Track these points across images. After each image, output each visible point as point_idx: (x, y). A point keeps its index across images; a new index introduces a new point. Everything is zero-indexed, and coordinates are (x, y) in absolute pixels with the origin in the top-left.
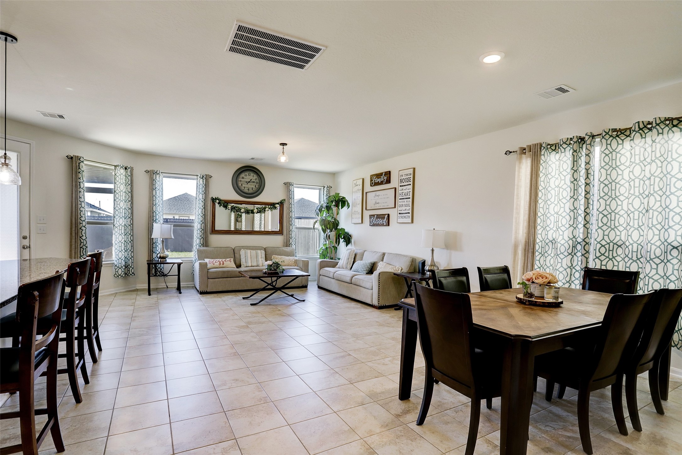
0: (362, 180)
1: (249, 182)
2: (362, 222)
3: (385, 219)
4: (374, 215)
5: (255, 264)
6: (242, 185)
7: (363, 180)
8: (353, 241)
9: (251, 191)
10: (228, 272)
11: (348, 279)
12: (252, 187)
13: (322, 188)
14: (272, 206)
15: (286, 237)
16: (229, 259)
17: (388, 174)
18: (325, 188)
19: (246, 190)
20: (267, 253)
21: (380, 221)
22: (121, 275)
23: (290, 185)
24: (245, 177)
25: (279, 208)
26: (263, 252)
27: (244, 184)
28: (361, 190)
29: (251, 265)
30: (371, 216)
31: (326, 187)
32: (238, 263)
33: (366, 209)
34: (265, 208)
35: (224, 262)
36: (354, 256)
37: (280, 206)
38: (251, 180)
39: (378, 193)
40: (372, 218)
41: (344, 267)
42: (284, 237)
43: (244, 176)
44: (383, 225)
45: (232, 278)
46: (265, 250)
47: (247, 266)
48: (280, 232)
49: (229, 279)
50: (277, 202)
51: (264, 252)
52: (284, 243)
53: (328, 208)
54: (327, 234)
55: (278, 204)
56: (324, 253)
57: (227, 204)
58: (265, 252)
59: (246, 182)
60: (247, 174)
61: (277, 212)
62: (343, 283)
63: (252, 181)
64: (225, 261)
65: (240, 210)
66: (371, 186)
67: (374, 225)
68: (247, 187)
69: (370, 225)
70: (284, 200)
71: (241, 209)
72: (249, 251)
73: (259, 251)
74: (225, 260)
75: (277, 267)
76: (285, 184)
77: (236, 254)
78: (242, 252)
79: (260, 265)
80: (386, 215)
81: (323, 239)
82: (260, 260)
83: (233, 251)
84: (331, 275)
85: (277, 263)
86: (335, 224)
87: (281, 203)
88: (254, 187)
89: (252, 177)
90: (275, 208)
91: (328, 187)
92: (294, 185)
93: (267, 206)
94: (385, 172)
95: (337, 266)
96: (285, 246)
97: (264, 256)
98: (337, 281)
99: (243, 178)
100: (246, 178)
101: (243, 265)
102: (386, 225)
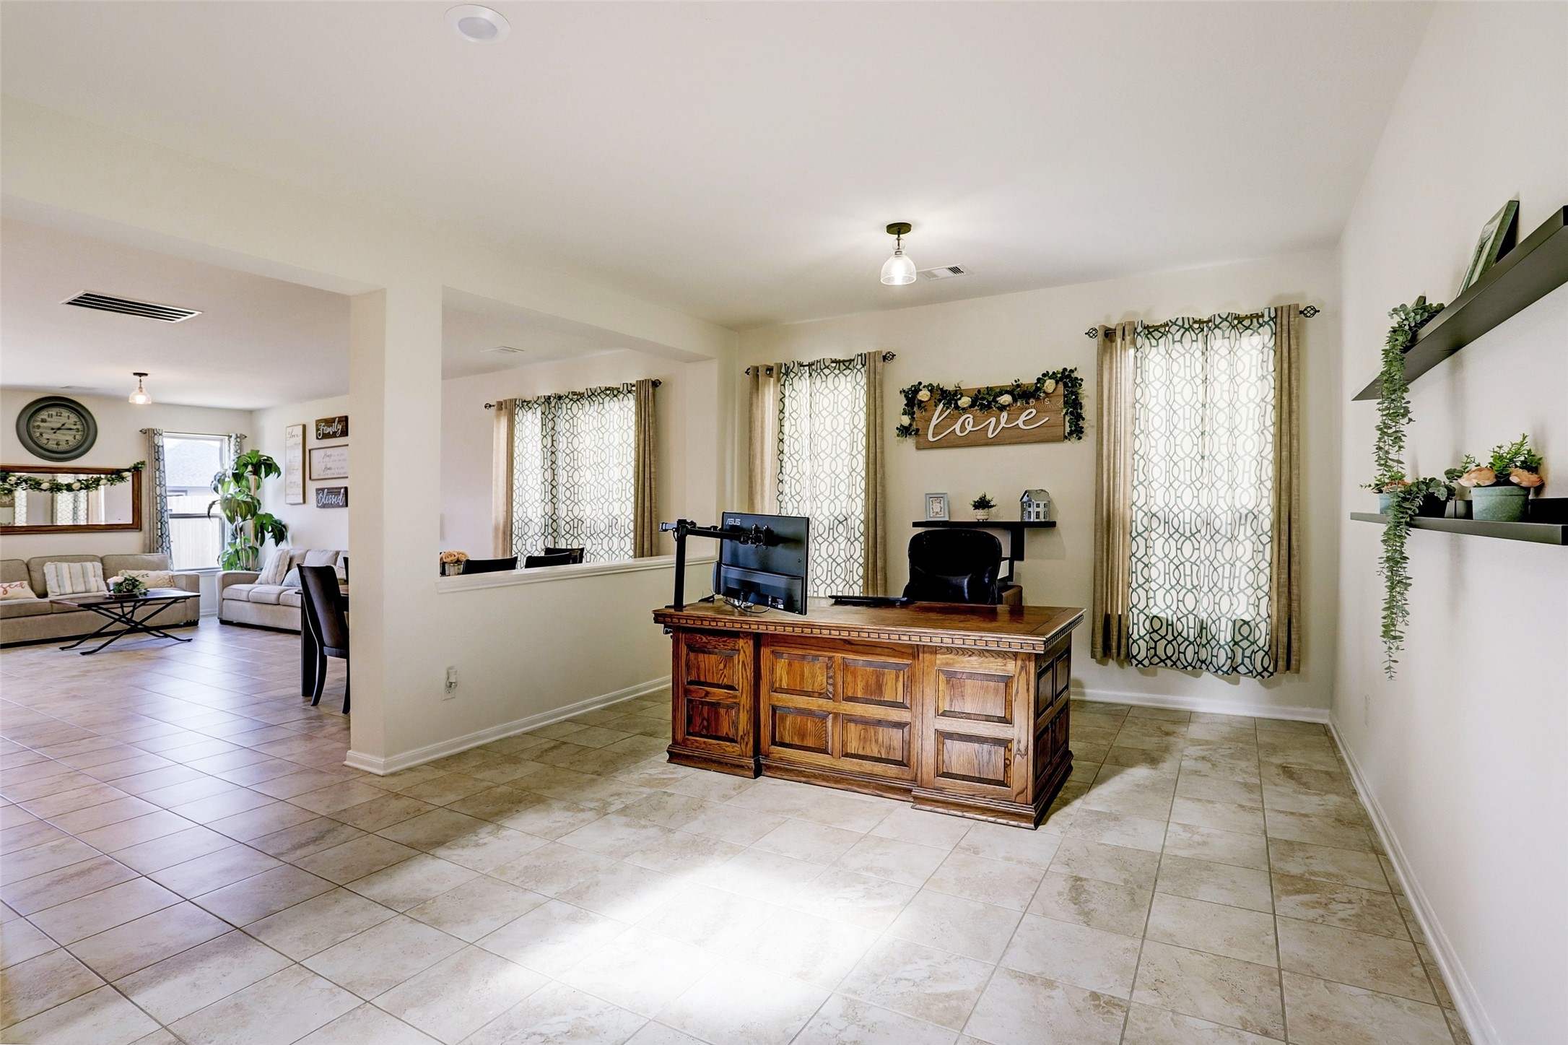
0: (301, 427)
1: (59, 429)
2: (304, 502)
3: (341, 495)
4: (323, 490)
5: (82, 588)
6: (41, 435)
7: (304, 427)
8: (289, 535)
9: (63, 447)
10: (20, 605)
11: (273, 599)
12: (67, 439)
13: (227, 438)
14: (116, 475)
15: (147, 535)
16: (18, 583)
17: (345, 420)
18: (232, 439)
19: (52, 445)
20: (106, 568)
21: (333, 500)
23: (155, 434)
24: (48, 419)
25: (130, 479)
26: (99, 565)
27: (47, 433)
28: (301, 445)
29: (71, 592)
30: (319, 491)
31: (234, 436)
32: (39, 588)
33: (310, 478)
34: (98, 480)
35: (8, 589)
36: (288, 560)
37: (133, 475)
38: (63, 425)
39: (329, 451)
40: (321, 495)
41: (270, 582)
42: (145, 534)
43: (46, 417)
44: (338, 506)
45: (30, 618)
46: (102, 560)
47: (63, 592)
48: (136, 525)
49: (23, 619)
50: (127, 467)
51: (100, 564)
52: (145, 545)
53: (238, 477)
54: (236, 526)
55: (128, 470)
56: (231, 560)
57: (8, 473)
58: (103, 564)
59: (52, 429)
60: (54, 413)
61: (126, 487)
62: (264, 606)
63: (66, 426)
64: (9, 586)
65: (40, 486)
66: (317, 438)
67: (324, 506)
68: (54, 440)
69: (318, 507)
70: (143, 463)
71: (41, 484)
72: (65, 566)
73: (89, 565)
74: (8, 584)
75: (135, 586)
76: (144, 432)
77: (32, 573)
78: (49, 569)
79: (92, 590)
80: (341, 488)
81: (230, 534)
82: (92, 580)
83: (24, 567)
84: (244, 597)
86: (251, 508)
87: (136, 470)
88: (70, 438)
89: (67, 418)
90: (123, 479)
91: (237, 437)
92: (164, 434)
93: (103, 476)
94: (339, 418)
95: (257, 581)
96: (148, 551)
97: (100, 572)
98: (254, 605)
99: (43, 421)
100: (50, 422)
101: (52, 591)
102: (342, 506)
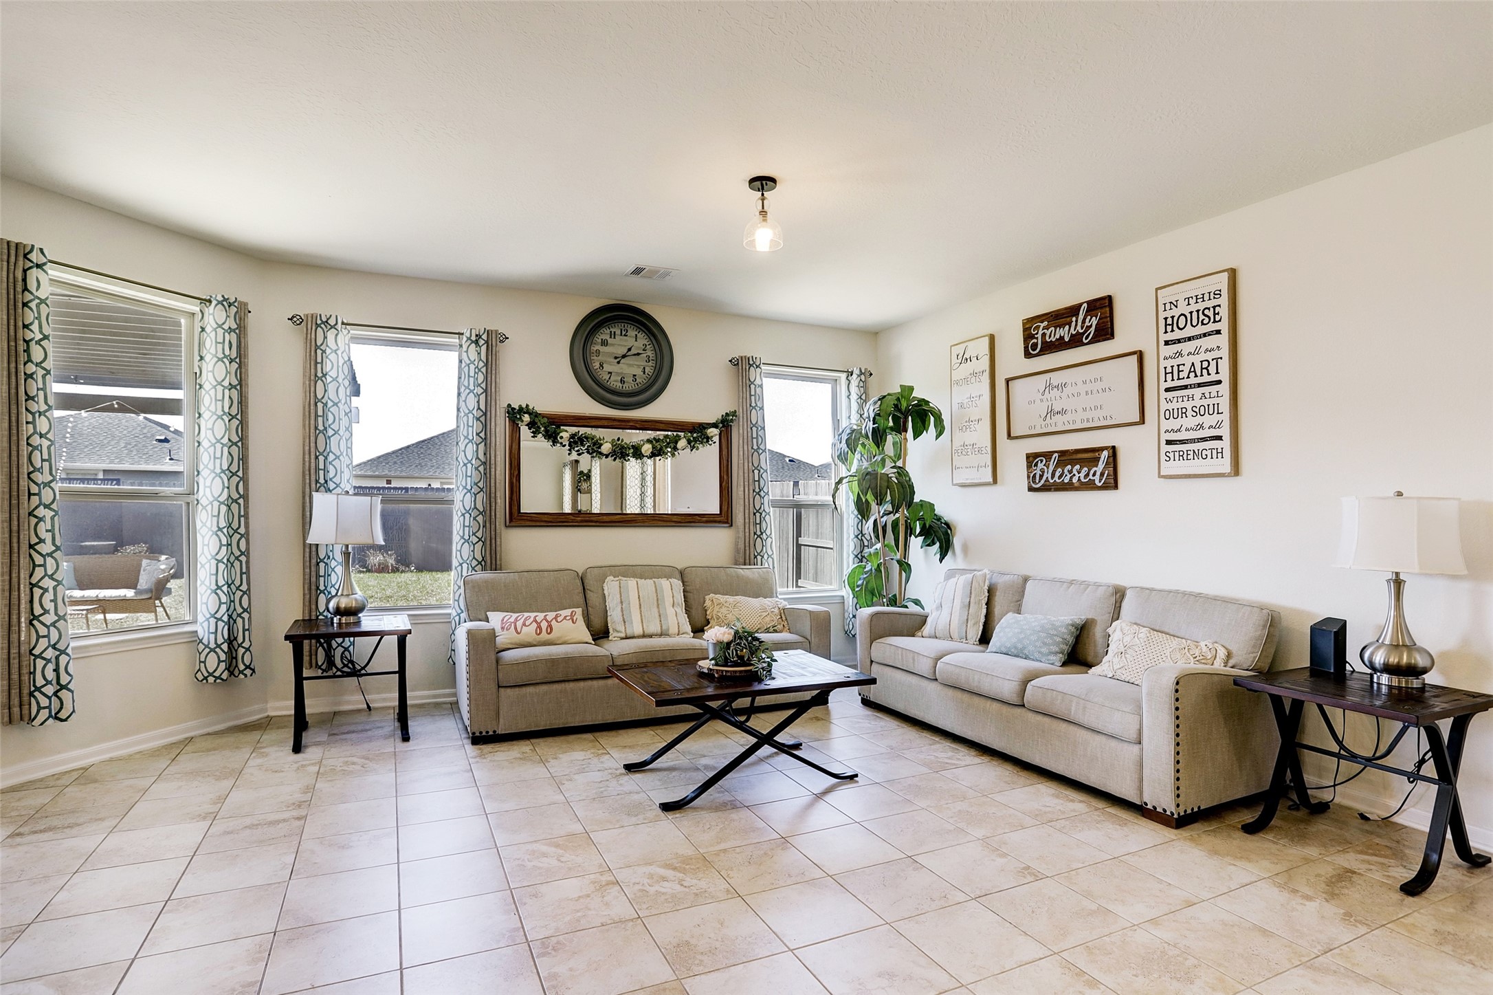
0: (987, 340)
1: (624, 356)
2: (995, 481)
3: (1101, 466)
4: (1048, 455)
5: (654, 628)
6: (601, 365)
7: (992, 338)
8: (957, 542)
9: (630, 386)
10: (568, 660)
11: (1008, 689)
12: (633, 371)
13: (844, 376)
14: (697, 433)
15: (741, 535)
16: (567, 612)
17: (1103, 307)
18: (855, 376)
19: (615, 383)
20: (688, 588)
21: (1078, 474)
22: (217, 674)
23: (751, 365)
24: (610, 341)
25: (716, 439)
26: (678, 584)
27: (610, 363)
28: (987, 375)
29: (641, 632)
30: (1032, 459)
31: (856, 372)
32: (597, 622)
33: (1009, 436)
34: (676, 440)
35: (554, 623)
36: (987, 594)
37: (720, 434)
38: (629, 350)
39: (1056, 378)
40: (1040, 465)
41: (955, 635)
42: (738, 532)
43: (607, 337)
44: (1089, 486)
45: (582, 684)
46: (682, 575)
47: (629, 633)
48: (724, 518)
49: (572, 685)
50: (713, 421)
51: (680, 582)
52: (737, 550)
53: (878, 436)
55: (715, 425)
56: (873, 584)
57: (558, 427)
58: (683, 582)
59: (616, 358)
60: (618, 332)
61: (709, 454)
62: (976, 700)
63: (633, 351)
64: (556, 618)
65: (600, 447)
66: (1028, 355)
67: (1046, 488)
68: (618, 374)
69: (1031, 489)
70: (734, 413)
71: (601, 445)
72: (632, 583)
73: (665, 583)
74: (553, 614)
75: (753, 652)
76: (735, 362)
77: (589, 594)
78: (611, 587)
79: (671, 632)
80: (1102, 449)
81: (852, 536)
82: (670, 611)
83: (579, 583)
84: (924, 667)
85: (750, 634)
86: (901, 491)
87: (725, 424)
88: (639, 372)
89: (635, 340)
90: (708, 439)
91: (861, 373)
92: (763, 367)
93: (682, 434)
94: (1088, 303)
95: (927, 630)
96: (742, 560)
97: (680, 597)
98: (950, 692)
99: (604, 343)
100: (613, 345)
101: (615, 630)
102: (1105, 487)
